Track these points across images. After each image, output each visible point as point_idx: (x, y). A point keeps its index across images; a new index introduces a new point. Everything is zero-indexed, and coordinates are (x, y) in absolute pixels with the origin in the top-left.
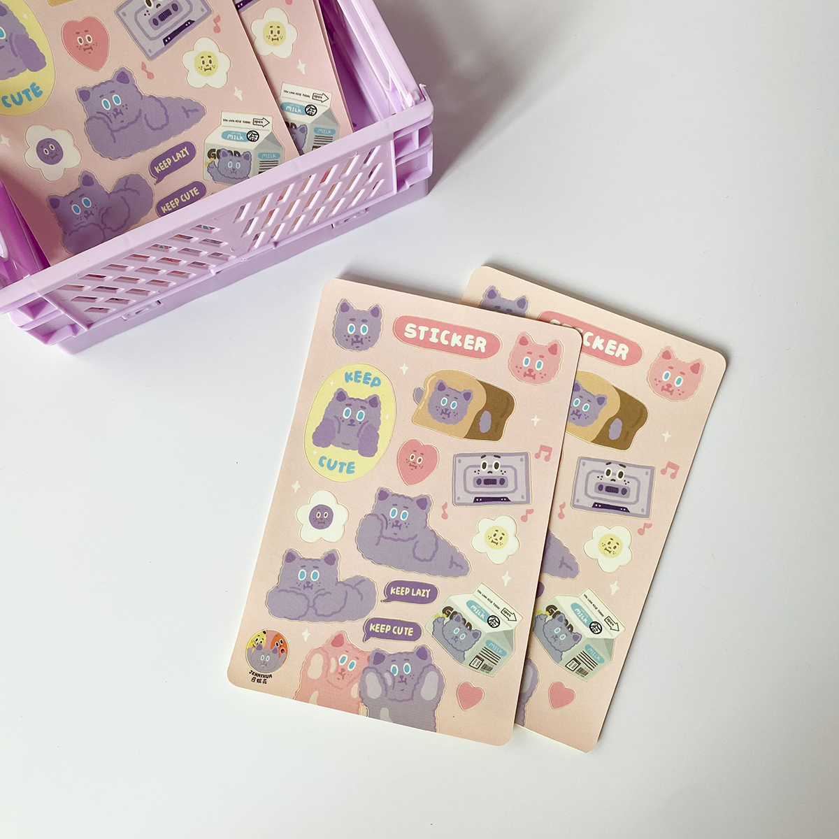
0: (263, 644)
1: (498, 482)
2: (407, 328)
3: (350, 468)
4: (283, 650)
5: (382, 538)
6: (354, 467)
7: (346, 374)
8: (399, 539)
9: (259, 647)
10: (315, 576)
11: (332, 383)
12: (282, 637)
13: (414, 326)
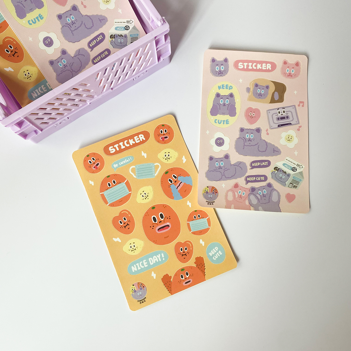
0: (208, 191)
1: (286, 118)
2: (239, 65)
3: (227, 122)
4: (216, 192)
5: (245, 146)
6: (228, 121)
7: (219, 86)
8: (252, 145)
9: (207, 192)
10: (222, 164)
11: (213, 91)
12: (215, 188)
13: (242, 64)
